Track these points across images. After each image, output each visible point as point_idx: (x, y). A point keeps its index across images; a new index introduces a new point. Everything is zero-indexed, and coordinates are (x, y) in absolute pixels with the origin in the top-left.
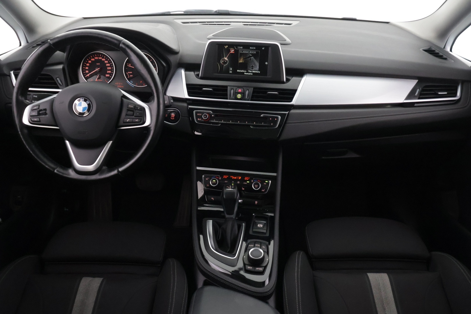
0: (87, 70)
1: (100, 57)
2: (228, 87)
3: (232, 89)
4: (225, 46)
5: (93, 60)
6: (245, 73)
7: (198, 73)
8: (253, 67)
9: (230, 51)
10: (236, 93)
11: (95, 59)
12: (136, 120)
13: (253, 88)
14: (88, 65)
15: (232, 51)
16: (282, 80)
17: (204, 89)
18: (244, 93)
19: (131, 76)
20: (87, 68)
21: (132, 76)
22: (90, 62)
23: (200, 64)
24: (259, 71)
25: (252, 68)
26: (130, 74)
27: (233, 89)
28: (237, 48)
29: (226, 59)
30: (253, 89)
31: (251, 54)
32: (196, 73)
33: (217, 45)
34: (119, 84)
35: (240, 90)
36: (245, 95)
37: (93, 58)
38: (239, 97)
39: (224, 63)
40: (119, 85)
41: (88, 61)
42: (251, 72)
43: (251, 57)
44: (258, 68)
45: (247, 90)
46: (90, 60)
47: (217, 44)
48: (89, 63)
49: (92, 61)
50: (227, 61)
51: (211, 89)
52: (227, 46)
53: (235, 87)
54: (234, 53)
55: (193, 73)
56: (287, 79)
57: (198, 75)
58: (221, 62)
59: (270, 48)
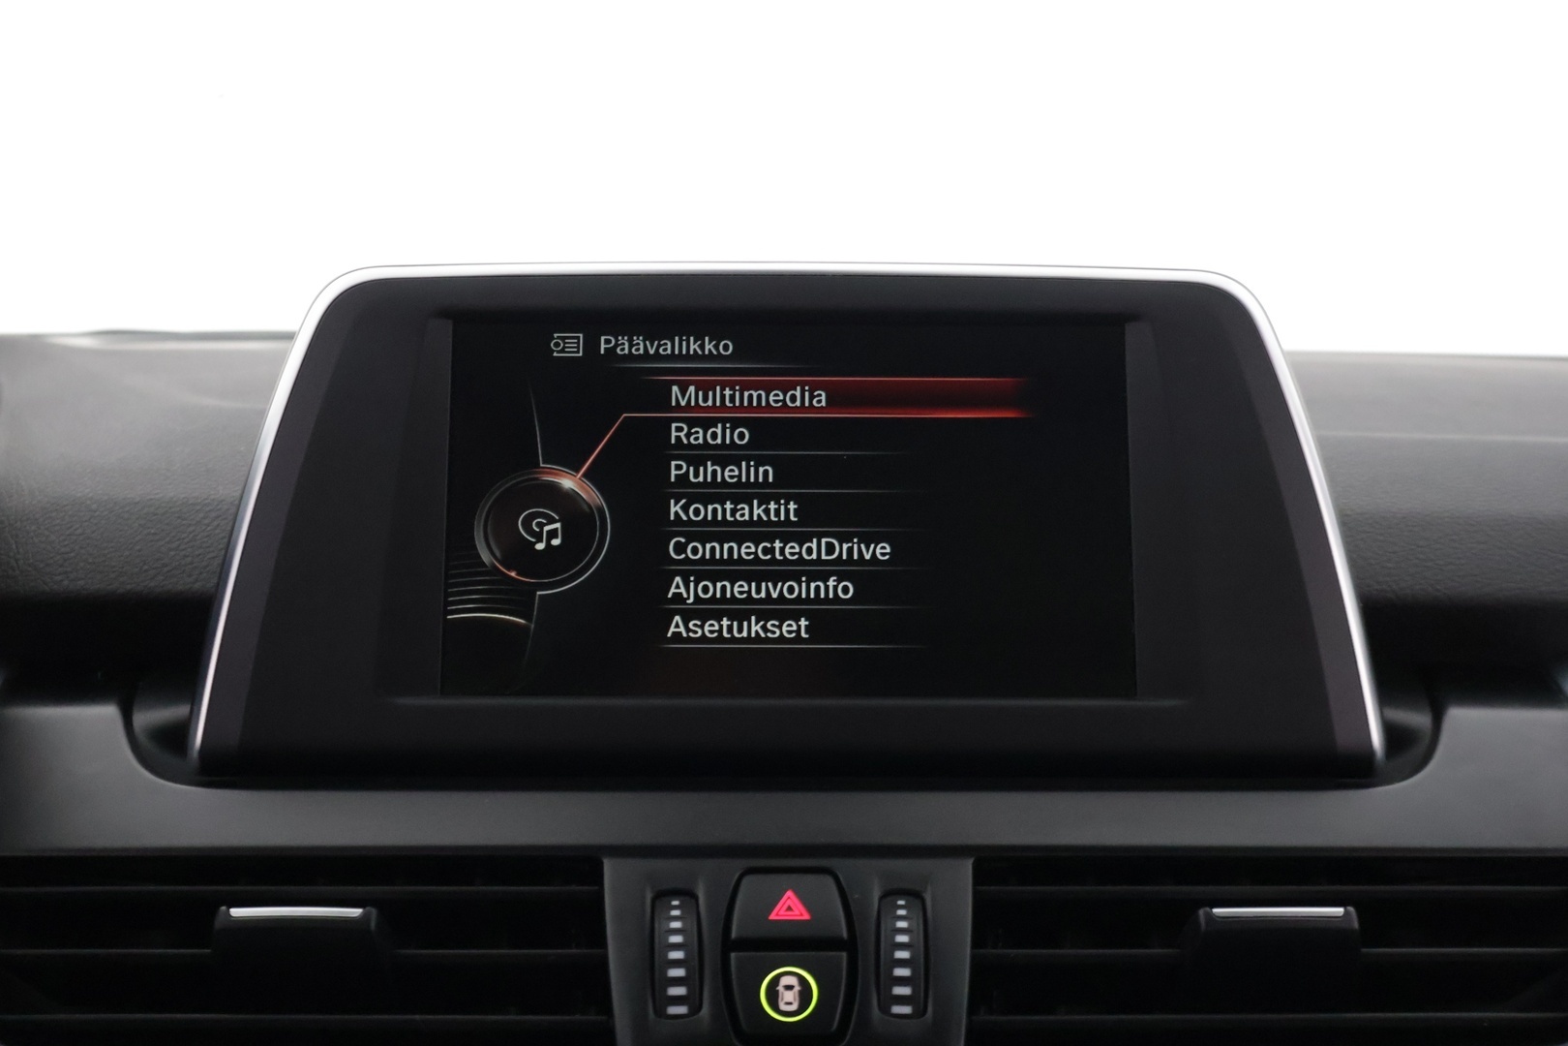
2: (608, 866)
3: (663, 896)
7: (175, 712)
10: (728, 945)
13: (968, 865)
16: (1343, 739)
17: (237, 912)
18: (850, 945)
23: (203, 608)
27: (688, 895)
30: (979, 878)
32: (148, 717)
33: (448, 326)
35: (790, 908)
36: (882, 966)
45: (890, 894)
47: (445, 313)
51: (355, 912)
53: (710, 865)
55: (107, 713)
56: (1390, 730)
57: (174, 737)
59: (1136, 339)
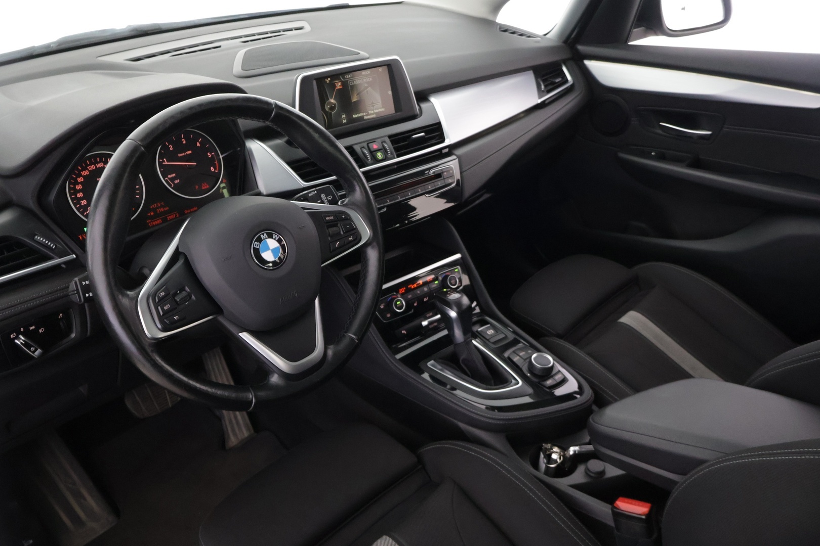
0: (82, 199)
1: (98, 163)
2: (354, 147)
3: (362, 149)
4: (326, 80)
5: (85, 173)
6: (365, 118)
8: (373, 103)
9: (335, 86)
10: (373, 152)
11: (90, 171)
12: (350, 239)
14: (79, 187)
15: (339, 85)
16: (415, 112)
18: (383, 149)
19: (176, 182)
20: (80, 195)
21: (178, 180)
22: (80, 180)
24: (383, 108)
25: (373, 106)
26: (172, 179)
27: (364, 148)
28: (344, 78)
29: (332, 101)
30: (389, 138)
31: (366, 82)
34: (157, 205)
35: (375, 146)
37: (85, 169)
38: (380, 156)
39: (332, 108)
40: (158, 208)
41: (76, 180)
42: (373, 112)
43: (367, 87)
44: (380, 103)
45: (382, 143)
46: (80, 175)
48: (81, 183)
49: (84, 177)
50: (335, 105)
52: (329, 79)
53: (365, 143)
54: (341, 87)
58: (327, 108)
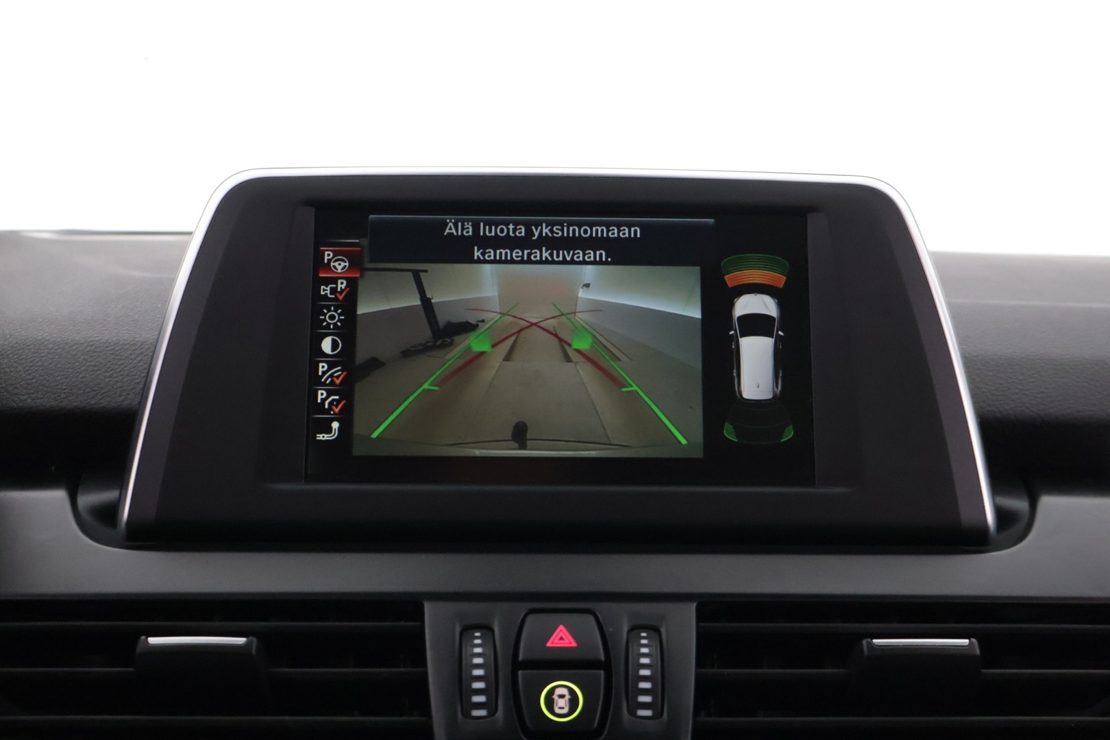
2: (428, 608)
3: (468, 629)
7: (109, 495)
10: (516, 665)
13: (692, 607)
16: (966, 516)
18: (607, 665)
23: (129, 419)
27: (486, 629)
30: (700, 618)
33: (311, 211)
35: (562, 638)
36: (631, 680)
38: (562, 705)
45: (635, 629)
47: (309, 203)
51: (241, 641)
53: (504, 606)
55: (57, 497)
56: (1000, 512)
57: (108, 513)
